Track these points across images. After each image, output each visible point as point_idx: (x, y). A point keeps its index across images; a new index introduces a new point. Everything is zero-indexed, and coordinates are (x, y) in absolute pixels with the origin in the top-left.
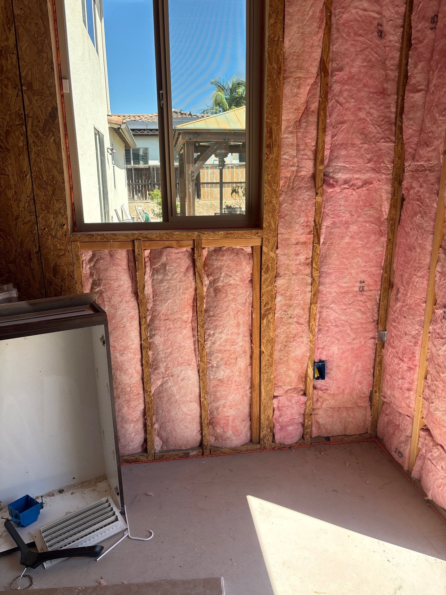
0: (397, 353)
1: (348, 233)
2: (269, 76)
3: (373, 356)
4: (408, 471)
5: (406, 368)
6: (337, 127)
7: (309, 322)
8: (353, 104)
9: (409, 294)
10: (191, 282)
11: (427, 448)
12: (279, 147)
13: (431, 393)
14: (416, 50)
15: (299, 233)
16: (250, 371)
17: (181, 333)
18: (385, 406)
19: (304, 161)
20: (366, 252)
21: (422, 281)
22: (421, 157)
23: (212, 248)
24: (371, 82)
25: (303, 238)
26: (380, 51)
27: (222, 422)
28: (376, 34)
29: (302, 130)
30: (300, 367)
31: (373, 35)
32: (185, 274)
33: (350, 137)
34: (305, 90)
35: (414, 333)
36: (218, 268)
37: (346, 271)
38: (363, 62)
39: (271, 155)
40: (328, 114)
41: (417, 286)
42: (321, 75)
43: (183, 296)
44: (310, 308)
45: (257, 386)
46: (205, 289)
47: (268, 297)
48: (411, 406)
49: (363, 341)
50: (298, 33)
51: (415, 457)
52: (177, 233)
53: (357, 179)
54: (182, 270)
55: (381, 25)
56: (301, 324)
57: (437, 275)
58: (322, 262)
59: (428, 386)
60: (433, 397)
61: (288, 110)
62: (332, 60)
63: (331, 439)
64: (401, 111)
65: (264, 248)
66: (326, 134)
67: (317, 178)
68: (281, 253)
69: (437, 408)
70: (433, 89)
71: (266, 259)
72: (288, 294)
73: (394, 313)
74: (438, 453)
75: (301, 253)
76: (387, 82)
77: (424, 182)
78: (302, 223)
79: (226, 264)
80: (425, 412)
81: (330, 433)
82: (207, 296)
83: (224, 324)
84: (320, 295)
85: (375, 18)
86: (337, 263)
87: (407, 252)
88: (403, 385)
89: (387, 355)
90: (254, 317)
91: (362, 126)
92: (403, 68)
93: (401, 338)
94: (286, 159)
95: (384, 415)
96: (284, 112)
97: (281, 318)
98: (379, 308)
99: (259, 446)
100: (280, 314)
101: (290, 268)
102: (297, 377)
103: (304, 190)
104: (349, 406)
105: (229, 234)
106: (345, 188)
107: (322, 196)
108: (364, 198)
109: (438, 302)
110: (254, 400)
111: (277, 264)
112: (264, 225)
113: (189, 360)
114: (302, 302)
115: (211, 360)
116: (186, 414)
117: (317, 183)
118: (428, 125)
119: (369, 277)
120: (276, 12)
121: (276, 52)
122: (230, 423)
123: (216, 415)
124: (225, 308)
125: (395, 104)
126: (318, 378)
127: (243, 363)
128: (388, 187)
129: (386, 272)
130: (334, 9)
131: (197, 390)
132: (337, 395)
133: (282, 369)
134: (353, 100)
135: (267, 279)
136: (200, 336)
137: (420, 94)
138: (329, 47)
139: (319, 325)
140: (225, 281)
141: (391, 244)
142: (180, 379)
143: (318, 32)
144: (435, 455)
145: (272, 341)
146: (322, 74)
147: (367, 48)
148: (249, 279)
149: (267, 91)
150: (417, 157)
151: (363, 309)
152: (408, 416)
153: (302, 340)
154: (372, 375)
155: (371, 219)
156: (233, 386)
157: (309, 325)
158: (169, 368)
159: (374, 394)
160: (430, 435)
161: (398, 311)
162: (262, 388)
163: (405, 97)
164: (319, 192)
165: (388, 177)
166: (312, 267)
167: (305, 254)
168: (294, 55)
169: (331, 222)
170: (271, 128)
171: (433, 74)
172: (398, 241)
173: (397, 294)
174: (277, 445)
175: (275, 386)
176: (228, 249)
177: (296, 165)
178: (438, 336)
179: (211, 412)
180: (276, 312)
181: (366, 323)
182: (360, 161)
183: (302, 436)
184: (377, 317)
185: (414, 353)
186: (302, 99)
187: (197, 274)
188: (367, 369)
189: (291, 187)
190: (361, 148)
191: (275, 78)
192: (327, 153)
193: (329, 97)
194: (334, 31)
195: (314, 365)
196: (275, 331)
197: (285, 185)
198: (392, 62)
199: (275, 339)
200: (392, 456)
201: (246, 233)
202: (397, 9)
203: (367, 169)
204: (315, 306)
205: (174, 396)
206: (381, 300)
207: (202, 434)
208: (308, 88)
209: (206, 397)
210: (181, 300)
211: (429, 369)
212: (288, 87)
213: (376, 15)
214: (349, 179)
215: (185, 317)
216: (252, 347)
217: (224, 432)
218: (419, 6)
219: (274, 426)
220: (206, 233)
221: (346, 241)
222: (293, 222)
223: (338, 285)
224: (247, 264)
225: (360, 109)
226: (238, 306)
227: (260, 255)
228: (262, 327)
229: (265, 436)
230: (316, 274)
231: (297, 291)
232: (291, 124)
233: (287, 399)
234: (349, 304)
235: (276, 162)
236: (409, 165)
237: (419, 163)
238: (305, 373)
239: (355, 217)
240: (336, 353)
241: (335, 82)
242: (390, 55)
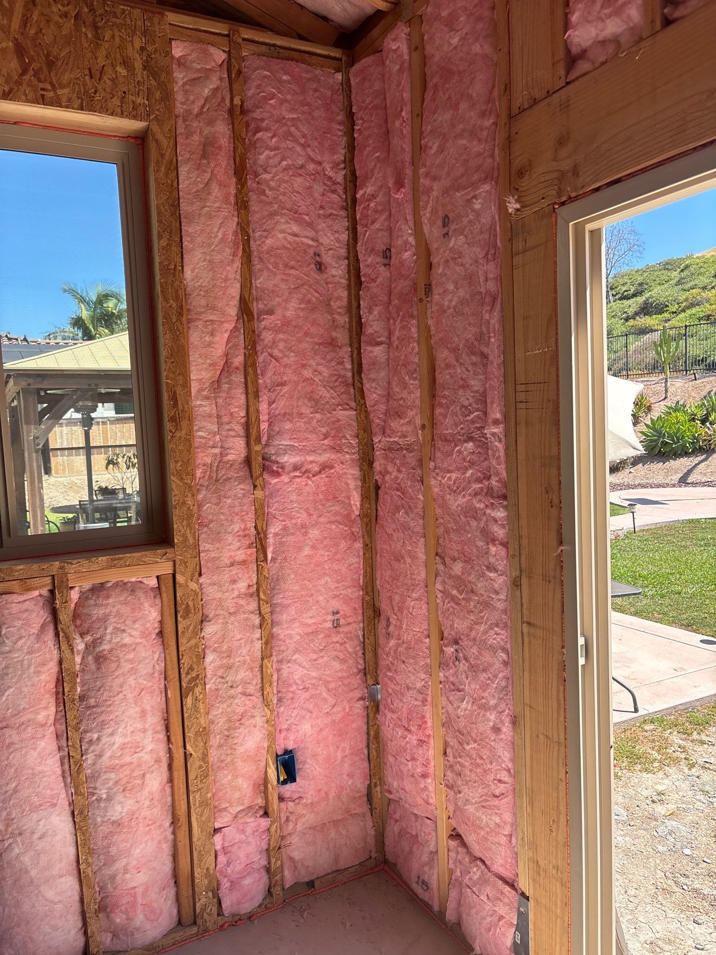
0: (400, 720)
1: (308, 541)
2: (164, 317)
3: (365, 727)
4: (440, 912)
5: (415, 742)
6: (274, 391)
7: (262, 689)
8: (293, 359)
9: (404, 626)
10: (51, 651)
11: (463, 868)
12: (189, 420)
13: (455, 777)
14: (368, 290)
15: (233, 547)
16: (170, 793)
17: (35, 749)
18: (392, 807)
19: (231, 439)
20: (336, 567)
21: (419, 606)
22: (393, 431)
23: (87, 585)
24: (314, 330)
25: (241, 555)
26: (322, 289)
27: (124, 901)
28: (313, 266)
29: (224, 395)
30: (254, 768)
31: (310, 267)
32: (38, 637)
33: (295, 404)
34: (221, 339)
35: (419, 685)
36: (100, 619)
37: (310, 599)
38: (300, 304)
39: (177, 432)
40: (259, 372)
41: (414, 613)
42: (243, 318)
43: (36, 679)
44: (262, 666)
45: (183, 819)
46: (78, 659)
47: (191, 658)
48: (431, 801)
49: (347, 707)
50: (204, 261)
51: (447, 885)
52: (21, 567)
53: (312, 462)
54: (33, 631)
55: (319, 255)
56: (251, 695)
57: (438, 596)
58: (274, 589)
59: (451, 766)
60: (460, 783)
61: (198, 365)
62: (257, 299)
63: (317, 883)
64: (358, 369)
65: (178, 577)
66: (260, 400)
67: (253, 463)
68: (208, 581)
69: (467, 800)
70: (396, 342)
71: (183, 595)
72: (225, 647)
73: (387, 656)
74: (479, 873)
75: (240, 579)
76: (335, 330)
77: (403, 464)
78: (238, 532)
79: (115, 610)
80: (451, 808)
81: (313, 874)
82: (83, 670)
83: (116, 717)
84: (275, 642)
85: (310, 246)
86: (296, 588)
87: (394, 563)
88: (415, 769)
89: (385, 724)
90: (169, 696)
91: (309, 389)
92: (354, 311)
93: (403, 695)
94: (202, 437)
95: (393, 822)
96: (193, 368)
97: (217, 690)
98: (364, 649)
99: (195, 929)
100: (214, 683)
101: (225, 604)
102: (251, 787)
103: (235, 481)
104: (339, 818)
105: (116, 559)
106: (295, 477)
107: (263, 490)
108: (324, 488)
109: (446, 635)
110: (180, 845)
111: (202, 600)
112: (176, 541)
113: (52, 797)
114: (248, 658)
115: (95, 788)
116: (52, 902)
117: (254, 470)
118: (397, 390)
119: (345, 603)
120: (169, 230)
121: (172, 285)
122: (140, 900)
123: (111, 890)
124: (116, 689)
125: (350, 358)
126: (285, 782)
127: (156, 781)
128: (355, 472)
129: (367, 594)
130: (253, 231)
131: (72, 851)
132: (317, 803)
133: (225, 777)
134: (292, 354)
135: (188, 628)
136: (73, 746)
137: (381, 348)
138: (251, 282)
139: (279, 692)
140: (114, 641)
141: (370, 551)
142: (36, 836)
143: (233, 261)
144: (475, 877)
145: (204, 733)
146: (245, 317)
147: (303, 285)
148: (157, 631)
149: (164, 338)
150: (388, 431)
151: (341, 656)
152: (427, 818)
153: (254, 722)
154: (366, 759)
155: (337, 518)
156: (141, 829)
157: (263, 695)
158: (13, 819)
159: (374, 790)
160: (464, 844)
161: (392, 652)
162: (193, 819)
163: (362, 351)
164: (257, 483)
165: (354, 457)
166: (259, 599)
167: (245, 580)
168: (201, 290)
169: (280, 527)
170: (175, 393)
171: (394, 324)
172: (378, 547)
173: (388, 626)
174: (226, 920)
175: (216, 810)
176: (116, 585)
177: (219, 445)
178: (453, 687)
179: (101, 888)
180: (206, 680)
181: (348, 677)
182: (312, 437)
183: (269, 890)
184: (363, 665)
185: (423, 717)
186: (219, 350)
187: (61, 634)
188: (358, 750)
189: (214, 478)
190: (312, 418)
191: (174, 320)
192: (264, 426)
193: (259, 348)
194: (255, 260)
195: (277, 761)
196: (208, 713)
197: (204, 477)
198: (338, 303)
199: (209, 727)
200: (412, 890)
201: (148, 555)
202: (337, 235)
203: (324, 447)
204: (269, 662)
205: (27, 872)
206: (366, 637)
207: (86, 933)
208: (226, 335)
209: (90, 860)
210: (33, 685)
211: (448, 740)
212: (196, 334)
213: (311, 243)
214: (300, 463)
215: (41, 717)
216: (169, 748)
217: (127, 919)
218: (365, 235)
219: (219, 885)
220: (75, 561)
221: (306, 553)
222: (223, 531)
223: (301, 623)
224: (151, 606)
225: (304, 366)
226: (141, 681)
227: (172, 589)
228: (185, 711)
229: (203, 909)
230: (266, 609)
231: (239, 640)
232: (205, 387)
233: (238, 829)
234: (321, 650)
235: (187, 443)
236: (380, 442)
237: (392, 440)
238: (263, 776)
239: (315, 517)
240: (310, 734)
241: (264, 329)
242: (336, 295)
